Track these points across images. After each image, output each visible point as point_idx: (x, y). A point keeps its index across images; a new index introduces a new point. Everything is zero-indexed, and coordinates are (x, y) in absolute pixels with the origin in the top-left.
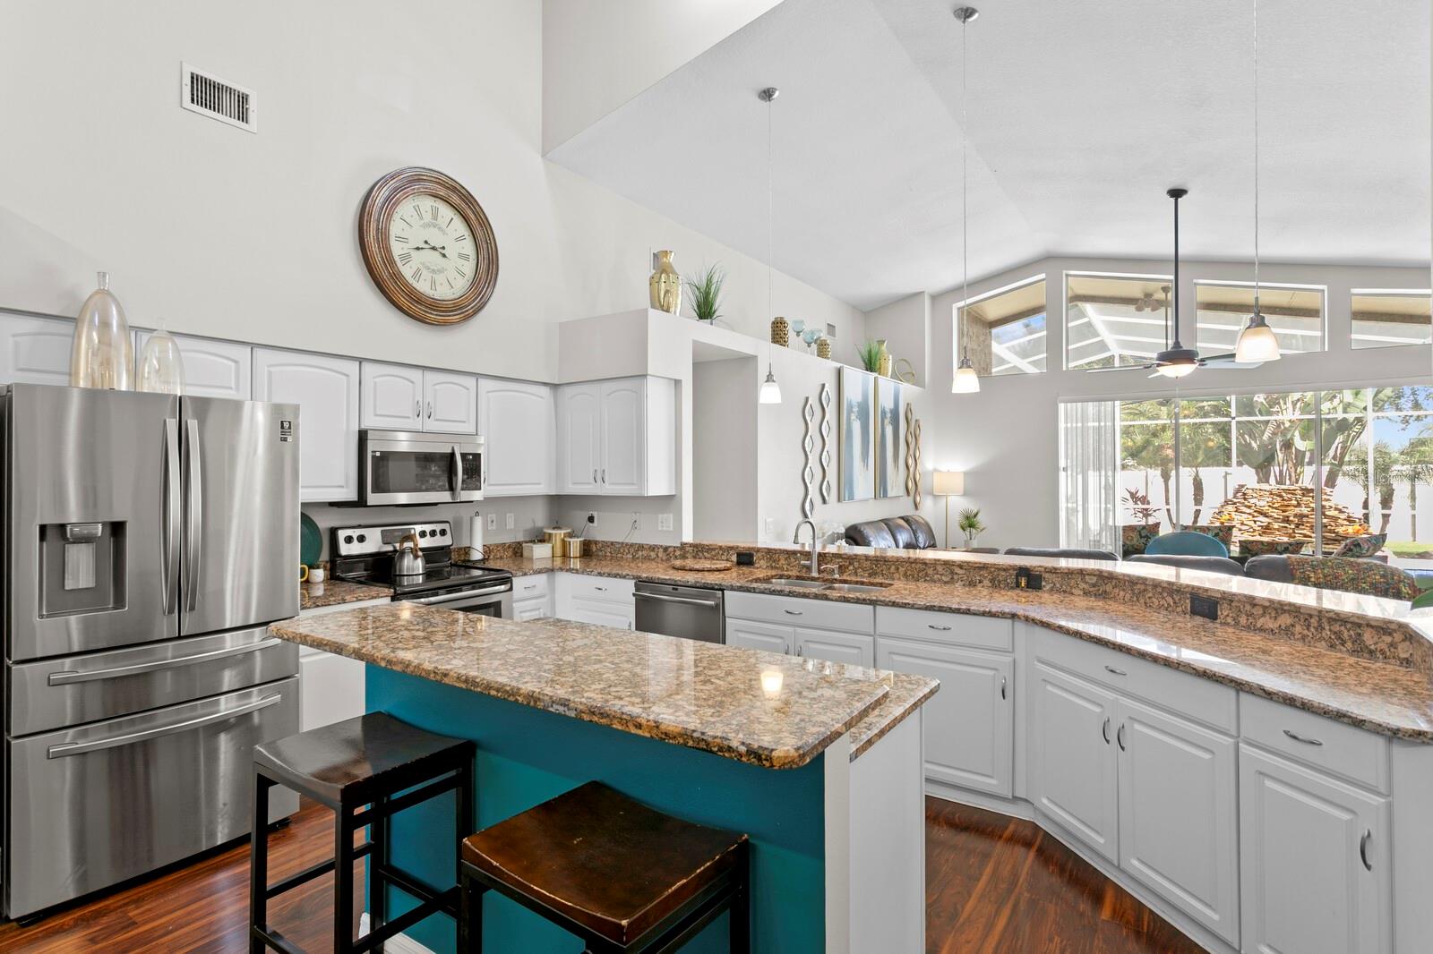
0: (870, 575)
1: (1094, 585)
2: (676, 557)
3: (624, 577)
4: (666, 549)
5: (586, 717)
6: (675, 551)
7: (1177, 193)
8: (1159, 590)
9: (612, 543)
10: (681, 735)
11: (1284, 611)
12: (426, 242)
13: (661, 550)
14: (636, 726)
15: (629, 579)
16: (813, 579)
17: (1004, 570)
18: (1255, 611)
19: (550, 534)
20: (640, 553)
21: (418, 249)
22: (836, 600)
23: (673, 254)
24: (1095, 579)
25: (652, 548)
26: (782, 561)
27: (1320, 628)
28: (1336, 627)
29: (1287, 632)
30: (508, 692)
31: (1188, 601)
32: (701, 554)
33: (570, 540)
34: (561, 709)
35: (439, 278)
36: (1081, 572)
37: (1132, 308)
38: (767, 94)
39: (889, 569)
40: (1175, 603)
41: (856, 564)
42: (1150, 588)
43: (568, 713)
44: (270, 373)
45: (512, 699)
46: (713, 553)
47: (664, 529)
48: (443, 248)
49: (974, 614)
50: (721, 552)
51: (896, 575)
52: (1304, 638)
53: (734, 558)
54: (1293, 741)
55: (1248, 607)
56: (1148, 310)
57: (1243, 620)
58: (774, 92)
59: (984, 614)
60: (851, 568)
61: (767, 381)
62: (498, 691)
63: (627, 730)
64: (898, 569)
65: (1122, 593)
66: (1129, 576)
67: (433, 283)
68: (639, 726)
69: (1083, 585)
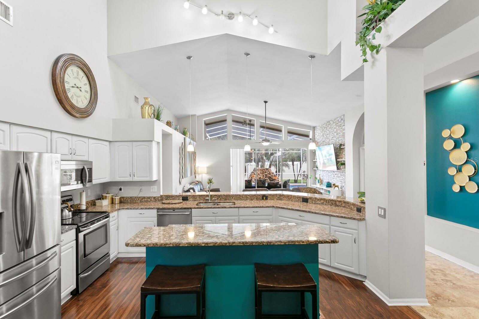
0: (225, 200)
1: (279, 197)
2: (159, 200)
3: (153, 209)
4: (154, 198)
5: (287, 243)
6: (158, 198)
7: (266, 102)
8: (295, 197)
9: (131, 197)
10: (315, 242)
11: (322, 199)
12: (75, 84)
13: (152, 198)
14: (302, 242)
15: (155, 209)
16: (210, 203)
17: (259, 195)
18: (316, 200)
19: (106, 196)
20: (144, 200)
21: (73, 87)
22: (228, 208)
23: (150, 99)
24: (279, 196)
25: (149, 198)
26: (198, 198)
27: (329, 202)
28: (332, 202)
29: (322, 204)
30: (260, 243)
31: (302, 199)
32: (169, 198)
33: (115, 197)
34: (279, 243)
35: (79, 99)
36: (276, 195)
37: (241, 124)
38: (189, 58)
39: (230, 198)
40: (298, 200)
41: (221, 197)
42: (292, 197)
43: (281, 244)
44: (17, 136)
45: (261, 244)
46: (173, 197)
47: (153, 191)
48: (81, 88)
49: (264, 207)
50: (176, 197)
51: (232, 199)
52: (326, 204)
53: (181, 198)
54: (341, 224)
55: (315, 199)
56: (245, 125)
57: (314, 202)
58: (191, 57)
59: (266, 207)
60: (219, 198)
61: (189, 144)
62: (256, 243)
63: (300, 244)
64: (233, 198)
65: (285, 199)
66: (288, 195)
67: (77, 101)
68: (303, 242)
69: (276, 198)
